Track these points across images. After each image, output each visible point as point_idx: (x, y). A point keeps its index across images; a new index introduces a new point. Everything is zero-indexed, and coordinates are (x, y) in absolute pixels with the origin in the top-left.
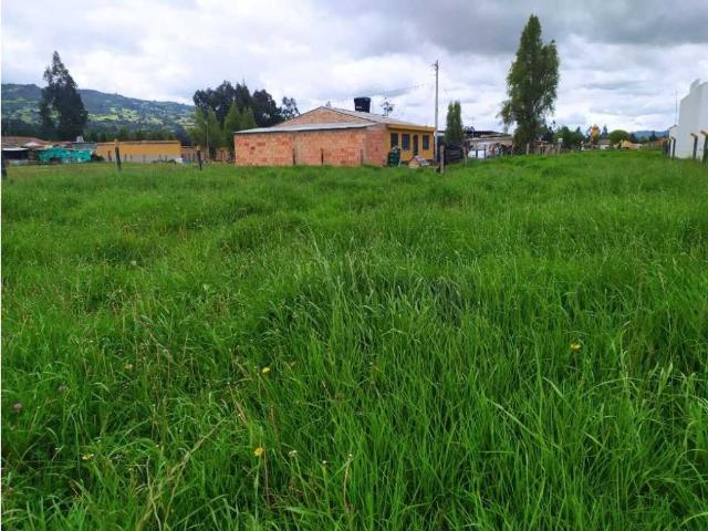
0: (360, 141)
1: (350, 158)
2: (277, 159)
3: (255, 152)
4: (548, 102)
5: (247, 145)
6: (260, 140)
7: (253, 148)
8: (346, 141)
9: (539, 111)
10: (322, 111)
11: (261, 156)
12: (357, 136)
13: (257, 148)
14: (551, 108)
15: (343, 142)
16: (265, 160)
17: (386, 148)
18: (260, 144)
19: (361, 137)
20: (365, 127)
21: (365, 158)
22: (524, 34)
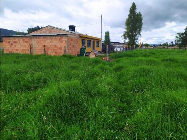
0: (64, 42)
1: (59, 51)
2: (23, 50)
3: (13, 46)
4: (139, 32)
5: (9, 42)
6: (15, 40)
7: (12, 44)
8: (57, 42)
9: (136, 35)
10: (49, 28)
11: (16, 48)
12: (63, 39)
13: (14, 44)
14: (140, 34)
15: (55, 42)
16: (17, 50)
17: (79, 46)
18: (15, 42)
19: (64, 39)
20: (66, 34)
21: (67, 51)
22: (130, 9)
